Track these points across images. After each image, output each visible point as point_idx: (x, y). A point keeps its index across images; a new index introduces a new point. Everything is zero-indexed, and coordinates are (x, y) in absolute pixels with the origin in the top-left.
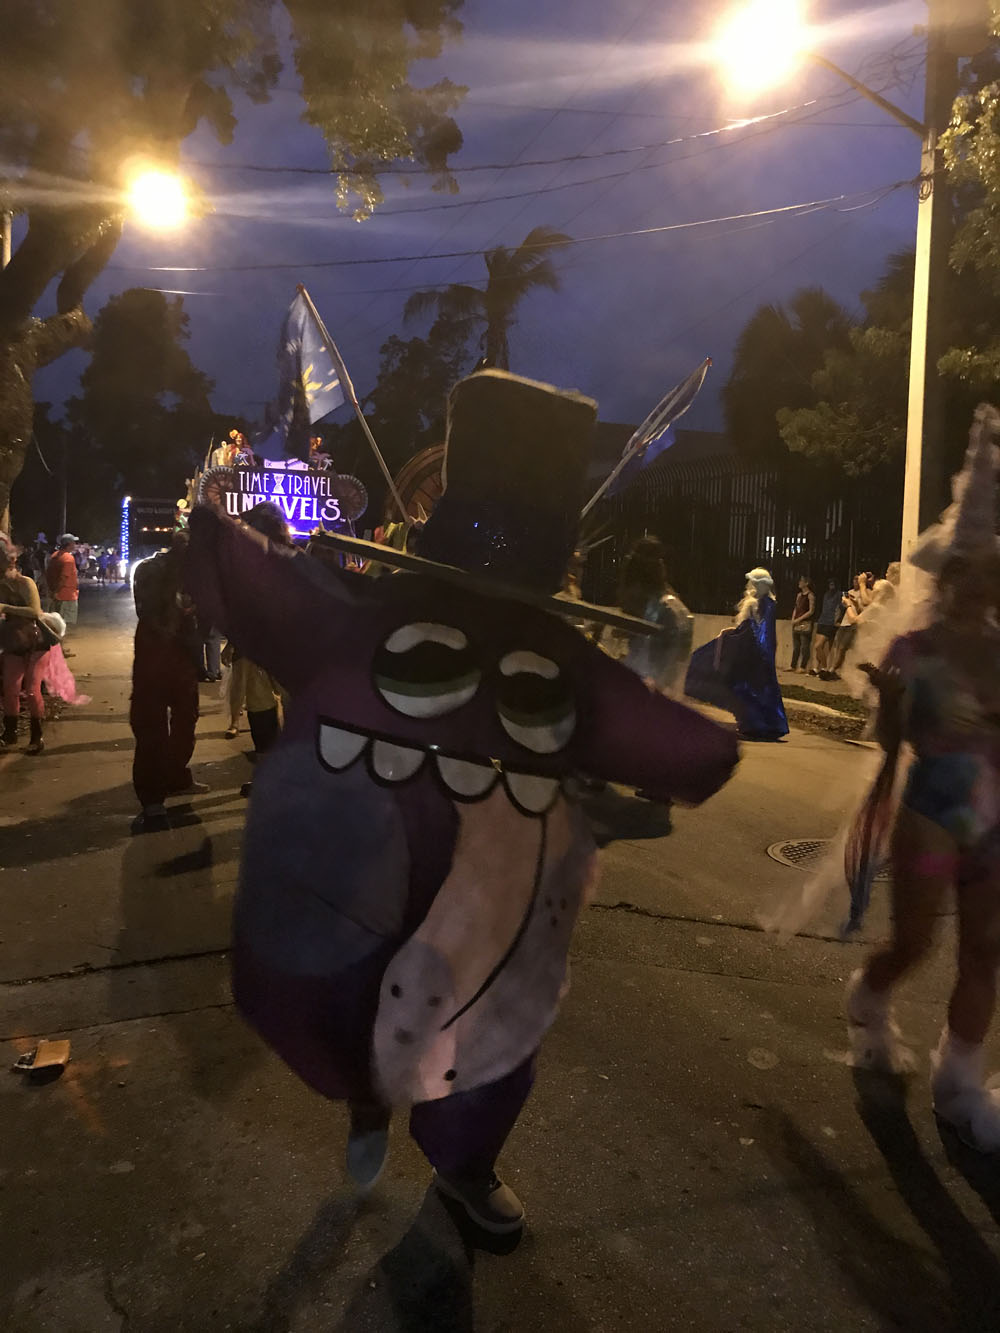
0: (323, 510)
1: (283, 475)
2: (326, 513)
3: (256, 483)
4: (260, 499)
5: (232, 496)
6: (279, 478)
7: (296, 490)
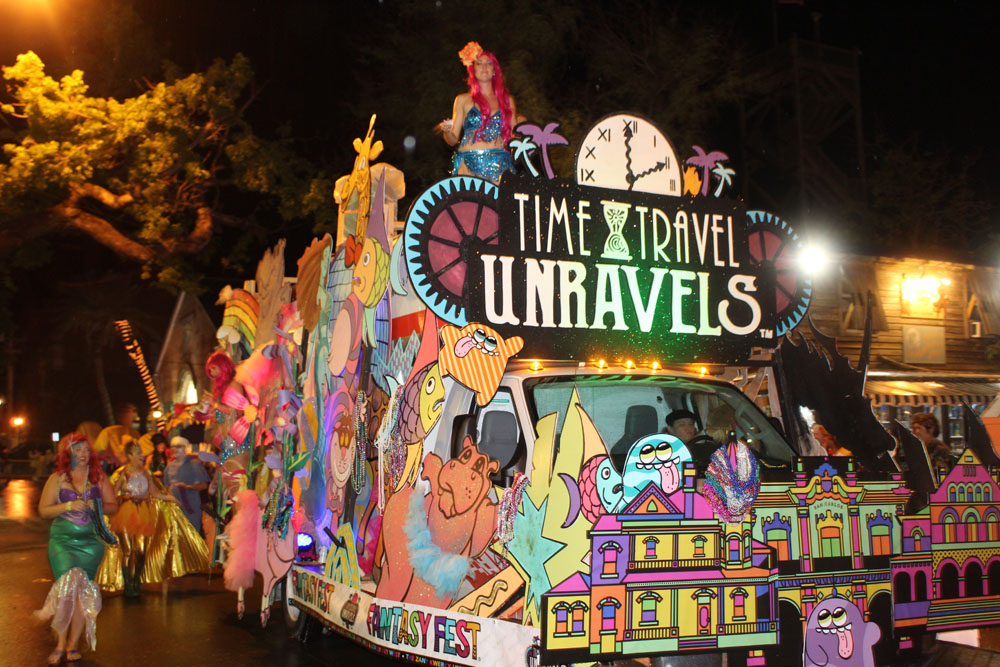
0: (724, 305)
1: (625, 207)
2: (730, 313)
3: (559, 228)
4: (572, 276)
5: (498, 266)
6: (615, 213)
7: (659, 250)
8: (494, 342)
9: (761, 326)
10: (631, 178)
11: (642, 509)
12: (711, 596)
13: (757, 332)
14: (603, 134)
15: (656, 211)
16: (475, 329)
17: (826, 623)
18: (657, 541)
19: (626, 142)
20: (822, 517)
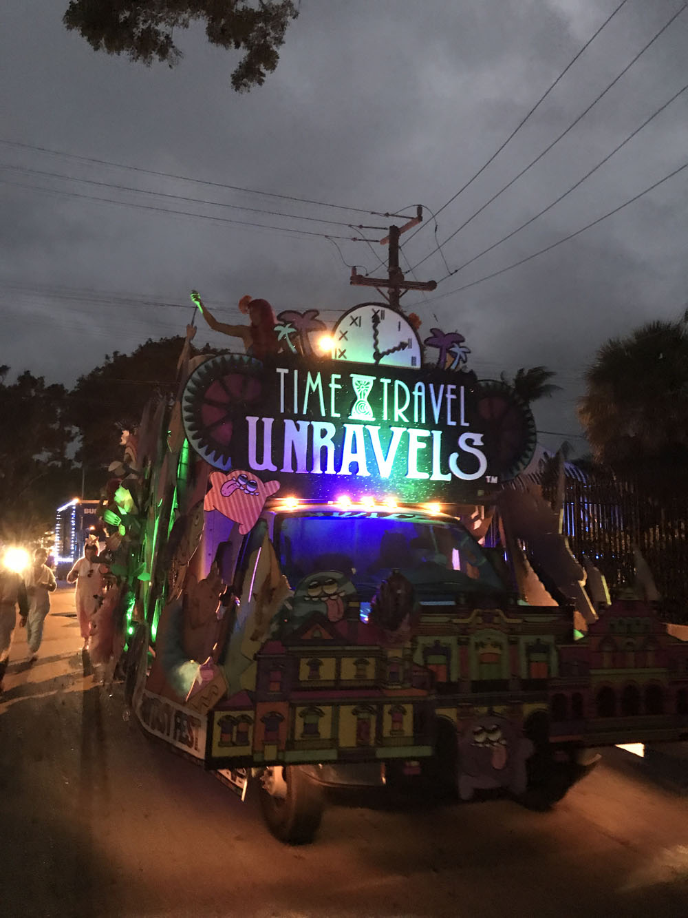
0: (454, 458)
1: (371, 379)
2: (460, 464)
3: (314, 395)
4: (324, 433)
5: (260, 426)
6: (362, 384)
7: (399, 413)
8: (255, 485)
9: (488, 473)
10: (378, 356)
11: (308, 636)
12: (371, 712)
13: (483, 477)
14: (354, 321)
15: (397, 382)
16: (238, 474)
17: (480, 739)
18: (321, 664)
19: (374, 327)
20: (482, 645)
